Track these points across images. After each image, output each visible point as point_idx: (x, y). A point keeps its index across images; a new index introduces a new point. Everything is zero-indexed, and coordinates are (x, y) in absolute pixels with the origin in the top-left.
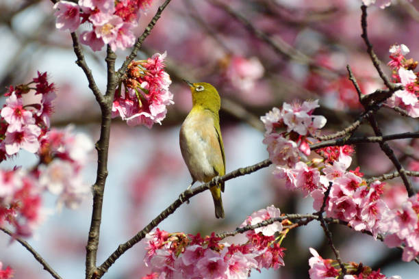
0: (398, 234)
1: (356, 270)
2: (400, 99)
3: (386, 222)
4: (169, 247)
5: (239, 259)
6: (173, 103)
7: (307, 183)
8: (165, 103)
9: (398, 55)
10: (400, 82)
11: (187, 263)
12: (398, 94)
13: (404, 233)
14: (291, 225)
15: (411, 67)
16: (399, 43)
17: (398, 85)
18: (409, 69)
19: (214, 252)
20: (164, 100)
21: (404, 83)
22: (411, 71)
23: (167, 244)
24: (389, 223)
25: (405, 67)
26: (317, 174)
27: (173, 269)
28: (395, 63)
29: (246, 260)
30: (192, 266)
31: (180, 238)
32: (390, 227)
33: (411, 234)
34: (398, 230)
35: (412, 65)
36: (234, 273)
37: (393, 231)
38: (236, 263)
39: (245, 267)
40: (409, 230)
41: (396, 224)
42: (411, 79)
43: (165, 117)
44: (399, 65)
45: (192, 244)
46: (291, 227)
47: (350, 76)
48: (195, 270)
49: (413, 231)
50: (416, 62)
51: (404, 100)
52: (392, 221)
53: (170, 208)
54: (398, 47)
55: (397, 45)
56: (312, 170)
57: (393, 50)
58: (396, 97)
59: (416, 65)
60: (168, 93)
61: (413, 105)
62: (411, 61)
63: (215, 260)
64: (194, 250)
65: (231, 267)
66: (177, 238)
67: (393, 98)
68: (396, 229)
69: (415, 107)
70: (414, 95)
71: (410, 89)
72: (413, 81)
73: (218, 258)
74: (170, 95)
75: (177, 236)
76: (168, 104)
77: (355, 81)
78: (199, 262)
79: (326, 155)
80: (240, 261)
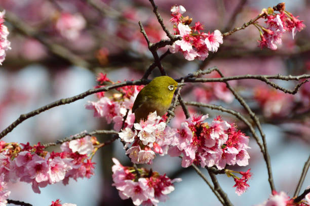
0: (178, 147)
1: (147, 174)
2: (180, 47)
3: (169, 138)
4: (6, 153)
5: (58, 162)
6: (10, 48)
7: (110, 113)
8: (4, 49)
9: (177, 14)
10: (179, 34)
11: (19, 165)
12: (177, 43)
13: (183, 146)
14: (99, 145)
15: (187, 23)
16: (178, 5)
17: (177, 36)
18: (186, 24)
19: (40, 157)
20: (3, 46)
21: (182, 35)
22: (187, 26)
23: (5, 151)
24: (172, 138)
25: (183, 23)
26: (118, 106)
27: (9, 170)
28: (176, 20)
29: (64, 163)
30: (23, 167)
31: (15, 146)
32: (172, 142)
33: (188, 146)
34: (178, 144)
35: (188, 21)
36: (55, 173)
37: (174, 144)
38: (56, 165)
39: (63, 169)
40: (186, 143)
41: (176, 139)
42: (187, 32)
43: (4, 59)
44: (178, 21)
45: (23, 150)
46: (99, 146)
47: (142, 30)
48: (25, 170)
49: (189, 144)
50: (191, 19)
51: (182, 48)
52: (173, 137)
53: (9, 128)
54: (178, 7)
55: (176, 6)
56: (114, 103)
57: (174, 10)
58: (176, 45)
59: (191, 21)
60: (6, 41)
61: (189, 51)
62: (187, 18)
63: (40, 162)
64: (24, 155)
65: (52, 168)
66: (12, 147)
67: (174, 46)
68: (177, 143)
69: (190, 52)
70: (189, 44)
71: (187, 39)
72: (188, 33)
73: (43, 161)
74: (8, 43)
75: (12, 145)
76: (7, 50)
77: (145, 33)
78: (28, 164)
79: (124, 92)
80: (59, 164)
